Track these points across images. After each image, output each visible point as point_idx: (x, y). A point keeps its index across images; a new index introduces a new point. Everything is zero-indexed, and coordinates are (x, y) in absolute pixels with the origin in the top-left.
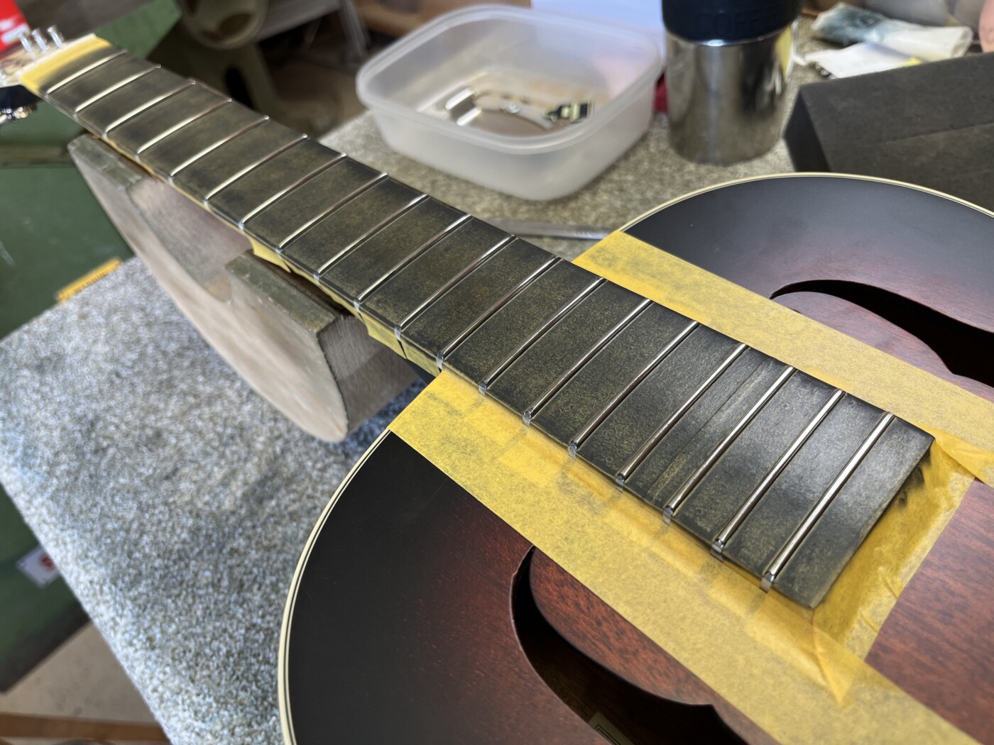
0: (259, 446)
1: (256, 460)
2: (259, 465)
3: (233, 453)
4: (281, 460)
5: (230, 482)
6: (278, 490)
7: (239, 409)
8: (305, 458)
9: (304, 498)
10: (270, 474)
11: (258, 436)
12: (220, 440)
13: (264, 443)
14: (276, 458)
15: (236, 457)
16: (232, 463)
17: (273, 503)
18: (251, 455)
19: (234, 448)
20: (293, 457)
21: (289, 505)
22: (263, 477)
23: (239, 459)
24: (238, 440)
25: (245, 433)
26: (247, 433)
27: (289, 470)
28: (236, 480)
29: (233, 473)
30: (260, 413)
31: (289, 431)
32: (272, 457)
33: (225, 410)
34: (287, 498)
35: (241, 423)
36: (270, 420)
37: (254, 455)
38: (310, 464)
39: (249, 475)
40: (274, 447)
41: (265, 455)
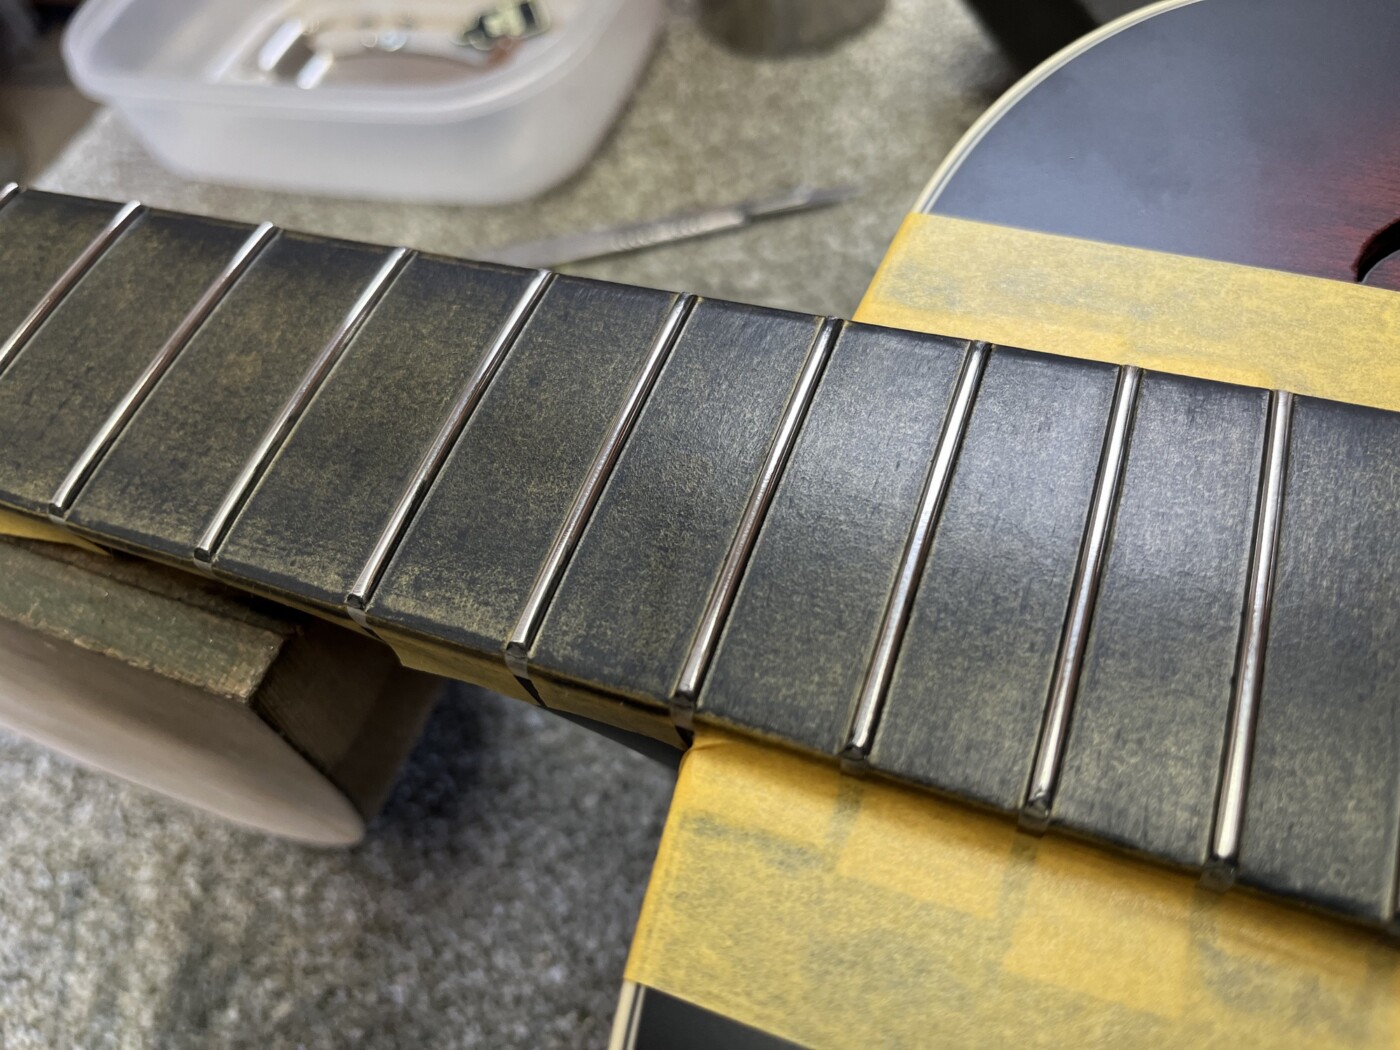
0: (147, 893)
1: (151, 927)
2: (162, 938)
3: (96, 926)
4: (208, 907)
5: (114, 997)
6: (230, 979)
7: (67, 820)
8: (261, 883)
9: (298, 976)
10: (198, 950)
11: (136, 868)
12: (54, 908)
13: (155, 882)
14: (196, 907)
15: (104, 935)
16: (102, 952)
17: (232, 1014)
18: (137, 918)
19: (92, 915)
20: (232, 890)
21: (273, 1007)
22: (184, 962)
23: (114, 938)
24: (93, 894)
25: (102, 872)
26: (107, 870)
27: (237, 924)
28: (126, 989)
29: (113, 976)
30: (118, 813)
31: (200, 834)
32: (186, 906)
33: (37, 833)
34: (260, 991)
35: (85, 853)
36: (148, 822)
37: (144, 917)
38: (276, 894)
39: (150, 968)
40: (182, 884)
41: (170, 908)
